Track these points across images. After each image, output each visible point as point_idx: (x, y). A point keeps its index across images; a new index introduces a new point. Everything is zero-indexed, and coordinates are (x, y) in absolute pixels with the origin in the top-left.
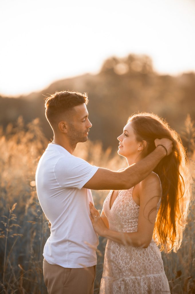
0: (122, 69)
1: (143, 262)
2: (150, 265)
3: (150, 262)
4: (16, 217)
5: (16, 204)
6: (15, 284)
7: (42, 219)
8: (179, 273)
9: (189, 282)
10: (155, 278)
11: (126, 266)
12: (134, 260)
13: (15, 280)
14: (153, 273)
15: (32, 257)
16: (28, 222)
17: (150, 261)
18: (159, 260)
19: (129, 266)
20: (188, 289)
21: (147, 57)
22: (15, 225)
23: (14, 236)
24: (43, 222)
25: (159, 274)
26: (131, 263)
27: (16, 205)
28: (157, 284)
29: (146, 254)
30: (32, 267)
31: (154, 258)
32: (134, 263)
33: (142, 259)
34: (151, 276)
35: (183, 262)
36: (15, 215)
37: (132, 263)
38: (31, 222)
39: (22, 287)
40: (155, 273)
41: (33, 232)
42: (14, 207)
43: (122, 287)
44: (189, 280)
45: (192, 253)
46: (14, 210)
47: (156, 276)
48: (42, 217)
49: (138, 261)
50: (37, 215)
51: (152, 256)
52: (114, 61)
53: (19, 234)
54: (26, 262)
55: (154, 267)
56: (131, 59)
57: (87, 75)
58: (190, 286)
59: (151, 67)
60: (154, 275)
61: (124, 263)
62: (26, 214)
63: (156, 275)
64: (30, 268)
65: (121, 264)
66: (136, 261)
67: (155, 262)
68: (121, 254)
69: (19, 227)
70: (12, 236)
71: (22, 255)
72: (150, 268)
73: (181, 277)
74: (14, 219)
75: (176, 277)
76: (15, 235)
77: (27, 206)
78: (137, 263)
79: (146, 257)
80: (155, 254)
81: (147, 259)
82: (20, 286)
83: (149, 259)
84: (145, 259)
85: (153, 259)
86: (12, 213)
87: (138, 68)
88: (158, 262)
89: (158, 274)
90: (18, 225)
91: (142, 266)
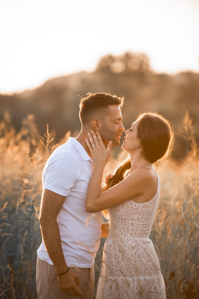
0: (118, 67)
1: (134, 263)
2: (141, 267)
3: (142, 264)
4: (7, 216)
5: (7, 202)
6: (5, 284)
7: (34, 218)
8: (173, 275)
9: (182, 284)
10: (146, 280)
11: (118, 266)
12: (126, 260)
13: (5, 280)
14: (144, 275)
15: (22, 257)
16: (19, 221)
17: (142, 262)
18: (153, 263)
19: (120, 266)
20: (181, 291)
21: (144, 56)
22: (6, 224)
23: (4, 235)
24: (35, 221)
25: (151, 277)
26: (122, 263)
27: (7, 204)
28: (147, 287)
29: (137, 256)
30: (23, 267)
31: (147, 260)
32: (125, 264)
33: (133, 260)
34: (142, 278)
35: (177, 262)
36: (6, 214)
37: (124, 263)
38: (22, 221)
39: (12, 287)
40: (146, 275)
41: (24, 231)
42: (5, 206)
43: (113, 286)
44: (182, 282)
45: (186, 254)
46: (5, 209)
47: (147, 279)
48: (33, 217)
49: (129, 262)
50: (28, 214)
51: (144, 257)
52: (111, 59)
53: (9, 234)
54: (16, 262)
55: (146, 269)
56: (127, 57)
57: (83, 73)
58: (183, 288)
59: (147, 65)
60: (145, 278)
61: (116, 262)
62: (17, 213)
63: (148, 277)
64: (21, 268)
65: (114, 263)
66: (127, 262)
67: (148, 264)
68: (115, 253)
69: (9, 226)
70: (3, 236)
71: (12, 254)
72: (141, 270)
73: (175, 278)
74: (5, 218)
75: (170, 279)
76: (6, 234)
77: (18, 205)
78: (128, 263)
79: (137, 258)
80: (148, 255)
81: (139, 260)
82: (10, 287)
83: (141, 261)
84: (136, 261)
85: (145, 260)
86: (3, 212)
87: (134, 66)
88: (151, 264)
89: (149, 277)
90: (9, 225)
91: (133, 267)
